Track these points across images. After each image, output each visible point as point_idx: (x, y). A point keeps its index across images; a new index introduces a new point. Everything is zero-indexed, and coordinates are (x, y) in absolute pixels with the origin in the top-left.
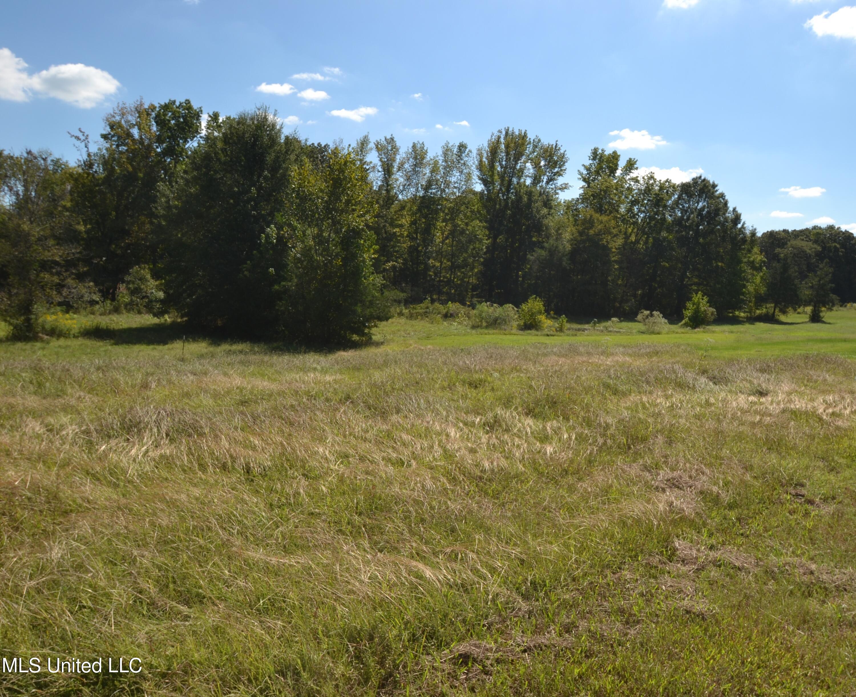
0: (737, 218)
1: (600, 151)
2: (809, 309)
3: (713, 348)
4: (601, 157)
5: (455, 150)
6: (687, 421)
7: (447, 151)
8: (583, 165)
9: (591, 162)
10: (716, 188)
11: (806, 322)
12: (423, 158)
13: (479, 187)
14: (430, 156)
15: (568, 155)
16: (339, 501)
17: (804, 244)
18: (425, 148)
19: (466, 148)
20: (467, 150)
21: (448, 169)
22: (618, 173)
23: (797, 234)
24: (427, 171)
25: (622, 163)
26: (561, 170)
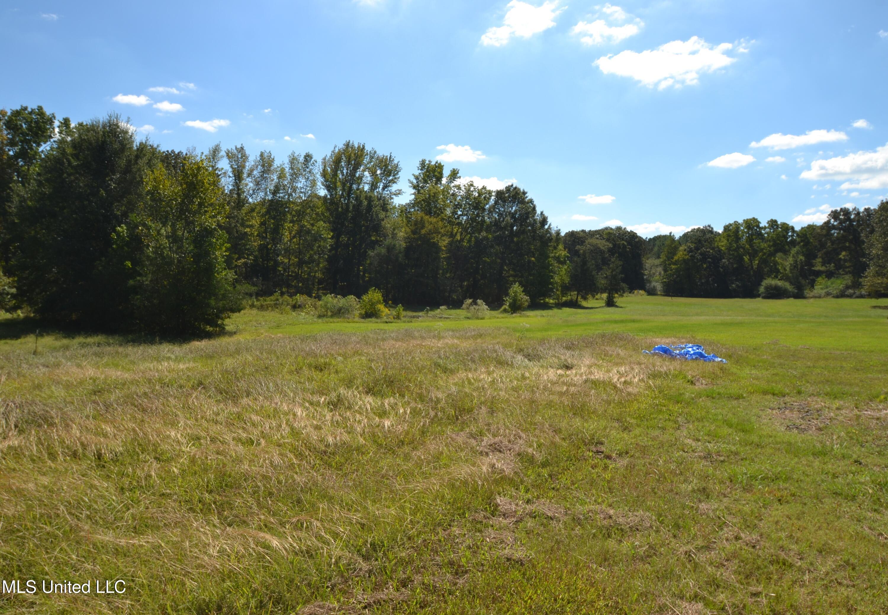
0: (544, 220)
1: (427, 162)
2: (605, 296)
3: (528, 330)
4: (428, 167)
5: (302, 159)
6: (506, 393)
7: (293, 160)
8: (413, 175)
9: (420, 171)
10: (526, 195)
11: (603, 307)
12: (270, 165)
13: (322, 192)
14: (277, 163)
15: (401, 165)
16: (190, 481)
17: (598, 242)
18: (272, 157)
19: (312, 158)
20: (313, 160)
21: (295, 176)
22: (444, 181)
23: (592, 234)
24: (275, 177)
25: (446, 173)
26: (396, 178)
